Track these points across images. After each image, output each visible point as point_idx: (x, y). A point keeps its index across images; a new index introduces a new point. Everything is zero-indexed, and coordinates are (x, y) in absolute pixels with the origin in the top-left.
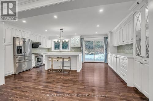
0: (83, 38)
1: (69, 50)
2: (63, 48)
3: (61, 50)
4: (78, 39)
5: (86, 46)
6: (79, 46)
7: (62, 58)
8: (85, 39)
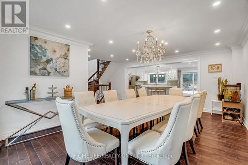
0: (180, 71)
1: (166, 83)
2: (159, 81)
3: (158, 83)
4: (175, 72)
5: (184, 79)
6: (176, 79)
7: (158, 89)
8: (182, 72)
